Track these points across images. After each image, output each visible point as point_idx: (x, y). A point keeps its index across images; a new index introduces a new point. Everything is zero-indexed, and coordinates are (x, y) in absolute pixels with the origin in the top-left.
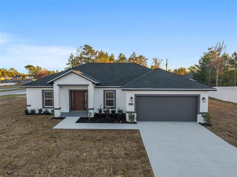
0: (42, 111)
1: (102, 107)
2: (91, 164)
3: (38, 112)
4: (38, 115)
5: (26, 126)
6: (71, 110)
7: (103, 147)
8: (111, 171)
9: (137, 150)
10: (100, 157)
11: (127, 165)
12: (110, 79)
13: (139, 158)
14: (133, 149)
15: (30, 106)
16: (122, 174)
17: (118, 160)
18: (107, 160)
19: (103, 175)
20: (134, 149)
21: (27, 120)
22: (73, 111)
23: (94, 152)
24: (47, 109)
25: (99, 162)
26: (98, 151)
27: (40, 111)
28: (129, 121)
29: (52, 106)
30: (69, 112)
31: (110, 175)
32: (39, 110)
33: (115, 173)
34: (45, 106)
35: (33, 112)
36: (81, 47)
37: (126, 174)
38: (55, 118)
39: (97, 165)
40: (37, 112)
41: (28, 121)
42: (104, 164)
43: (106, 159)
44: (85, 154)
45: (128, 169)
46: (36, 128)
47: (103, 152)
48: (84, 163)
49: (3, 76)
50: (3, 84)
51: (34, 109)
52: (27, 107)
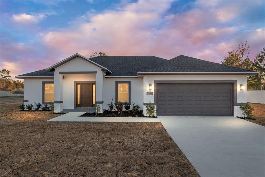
0: (41, 106)
1: (114, 102)
2: (88, 157)
3: (36, 108)
4: (35, 111)
7: (110, 138)
8: (119, 167)
9: (160, 141)
10: (103, 149)
11: (146, 157)
12: (123, 69)
13: (165, 149)
14: (155, 140)
15: (27, 101)
16: (138, 170)
17: (132, 153)
18: (115, 153)
19: (105, 171)
20: (157, 140)
22: (77, 108)
23: (96, 144)
24: (48, 105)
25: (101, 155)
26: (103, 143)
27: (39, 106)
28: (148, 115)
30: (73, 108)
31: (118, 171)
32: (37, 105)
33: (126, 168)
35: (30, 108)
36: (95, 53)
37: (145, 171)
38: (55, 113)
39: (97, 159)
42: (109, 157)
43: (113, 151)
44: (82, 145)
45: (148, 164)
47: (109, 143)
48: (75, 156)
49: (17, 87)
50: (15, 95)
51: (31, 105)
52: (24, 102)
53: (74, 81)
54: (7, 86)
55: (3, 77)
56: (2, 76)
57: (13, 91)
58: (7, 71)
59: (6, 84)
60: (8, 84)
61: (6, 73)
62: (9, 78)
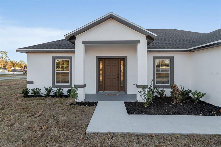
0: (52, 91)
3: (46, 93)
4: (45, 97)
5: (17, 123)
6: (99, 90)
15: (32, 83)
21: (25, 106)
22: (101, 93)
24: (61, 88)
27: (49, 91)
29: (69, 84)
30: (95, 93)
32: (47, 89)
34: (56, 84)
35: (36, 93)
38: (78, 104)
40: (43, 92)
41: (25, 109)
46: (41, 128)
49: (13, 67)
50: (12, 73)
51: (38, 88)
52: (28, 85)
53: (97, 56)
54: (5, 65)
55: (2, 58)
56: (1, 56)
57: (10, 70)
58: (5, 52)
59: (4, 64)
60: (6, 63)
61: (4, 54)
62: (7, 58)
